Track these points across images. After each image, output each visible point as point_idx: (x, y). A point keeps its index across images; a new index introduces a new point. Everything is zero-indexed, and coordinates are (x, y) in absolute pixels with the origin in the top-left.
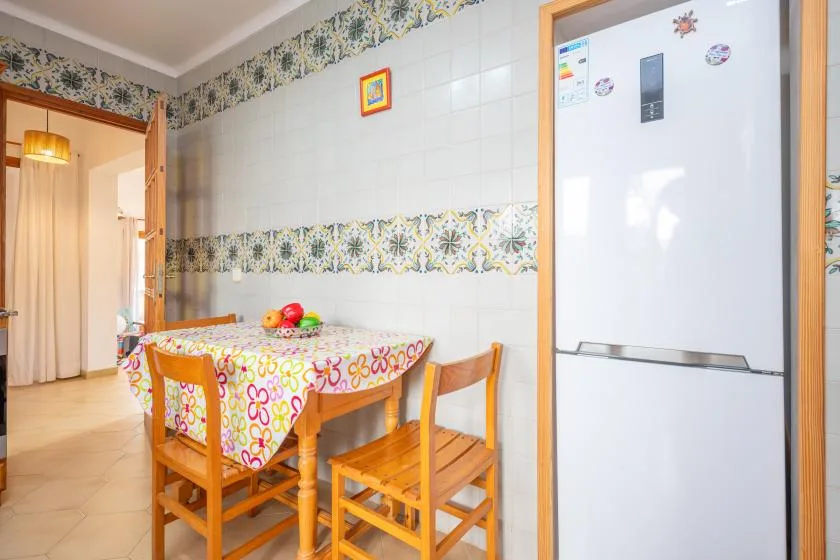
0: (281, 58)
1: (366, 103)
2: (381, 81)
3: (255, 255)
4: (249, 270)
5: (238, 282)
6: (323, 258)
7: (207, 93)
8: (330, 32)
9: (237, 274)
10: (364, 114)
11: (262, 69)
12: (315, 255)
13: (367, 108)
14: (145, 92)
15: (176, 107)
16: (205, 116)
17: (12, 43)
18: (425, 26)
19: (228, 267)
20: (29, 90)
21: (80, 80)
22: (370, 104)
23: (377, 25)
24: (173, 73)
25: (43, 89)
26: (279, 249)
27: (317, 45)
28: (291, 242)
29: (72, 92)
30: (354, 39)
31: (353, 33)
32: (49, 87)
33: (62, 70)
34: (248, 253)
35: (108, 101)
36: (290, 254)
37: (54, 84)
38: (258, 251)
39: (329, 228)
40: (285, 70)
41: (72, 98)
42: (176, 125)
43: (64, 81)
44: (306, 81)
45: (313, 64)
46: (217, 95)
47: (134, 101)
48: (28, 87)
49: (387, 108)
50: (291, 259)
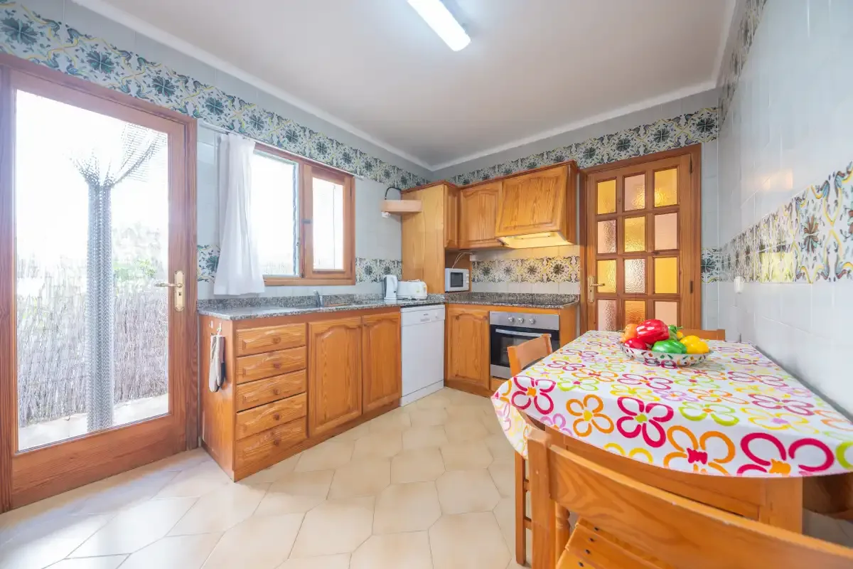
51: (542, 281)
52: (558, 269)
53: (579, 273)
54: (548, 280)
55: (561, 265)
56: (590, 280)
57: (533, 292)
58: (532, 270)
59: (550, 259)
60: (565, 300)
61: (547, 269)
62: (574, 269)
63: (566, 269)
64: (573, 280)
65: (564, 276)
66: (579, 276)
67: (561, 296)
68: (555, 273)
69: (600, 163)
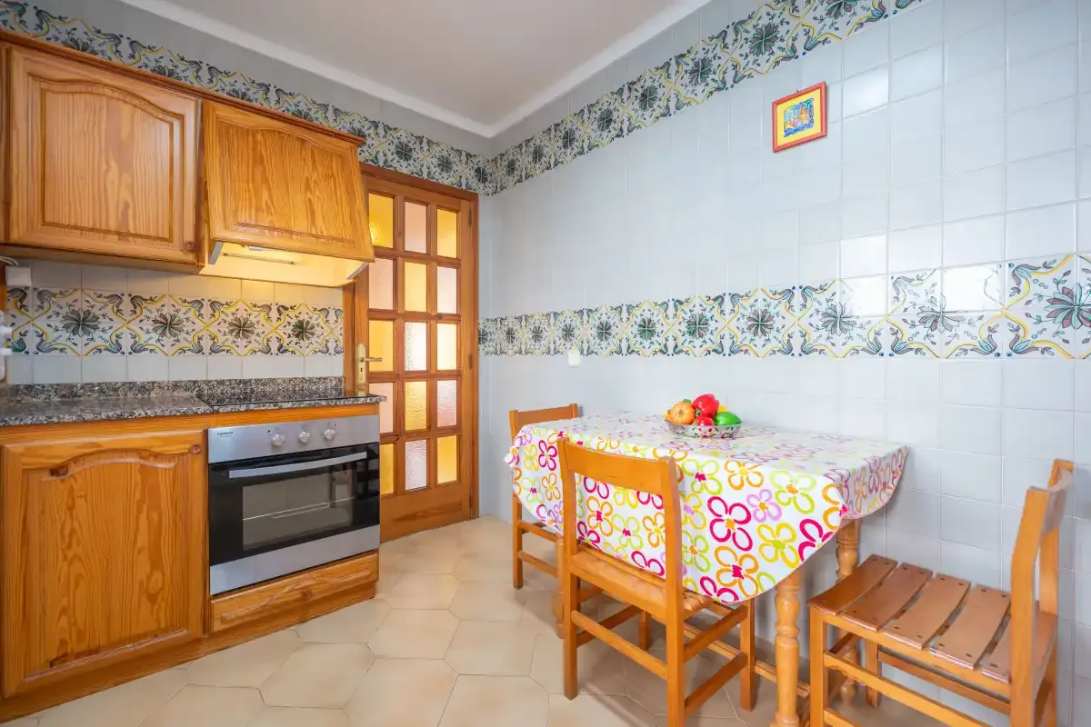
0: (639, 95)
1: (781, 132)
2: (809, 102)
3: (601, 336)
4: (590, 352)
5: (575, 367)
6: (707, 337)
7: (532, 149)
8: (718, 50)
9: (574, 357)
10: (777, 149)
11: (609, 112)
12: (692, 333)
13: (782, 140)
14: (464, 157)
15: (490, 170)
16: (528, 176)
17: (357, 118)
18: (892, 16)
19: (562, 348)
20: (370, 166)
21: (411, 150)
22: (788, 133)
23: (801, 28)
24: (489, 132)
25: (381, 164)
26: (636, 327)
27: (697, 71)
28: (655, 319)
29: (404, 163)
30: (759, 52)
31: (759, 46)
32: (386, 162)
33: (396, 141)
34: (590, 332)
35: (433, 170)
36: (652, 332)
37: (390, 157)
38: (604, 330)
39: (715, 299)
40: (645, 109)
41: (405, 171)
42: (490, 191)
43: (398, 153)
44: (677, 119)
45: (689, 95)
46: (545, 150)
47: (455, 168)
48: (370, 163)
49: (822, 136)
50: (654, 339)
51: (268, 351)
52: (302, 330)
53: (341, 338)
54: (281, 350)
55: (308, 323)
56: (361, 351)
57: (246, 377)
58: (242, 328)
59: (286, 309)
60: (318, 389)
61: (279, 330)
62: (333, 331)
63: (318, 331)
64: (332, 351)
65: (315, 342)
66: (341, 344)
67: (310, 380)
68: (297, 336)
69: (372, 161)
